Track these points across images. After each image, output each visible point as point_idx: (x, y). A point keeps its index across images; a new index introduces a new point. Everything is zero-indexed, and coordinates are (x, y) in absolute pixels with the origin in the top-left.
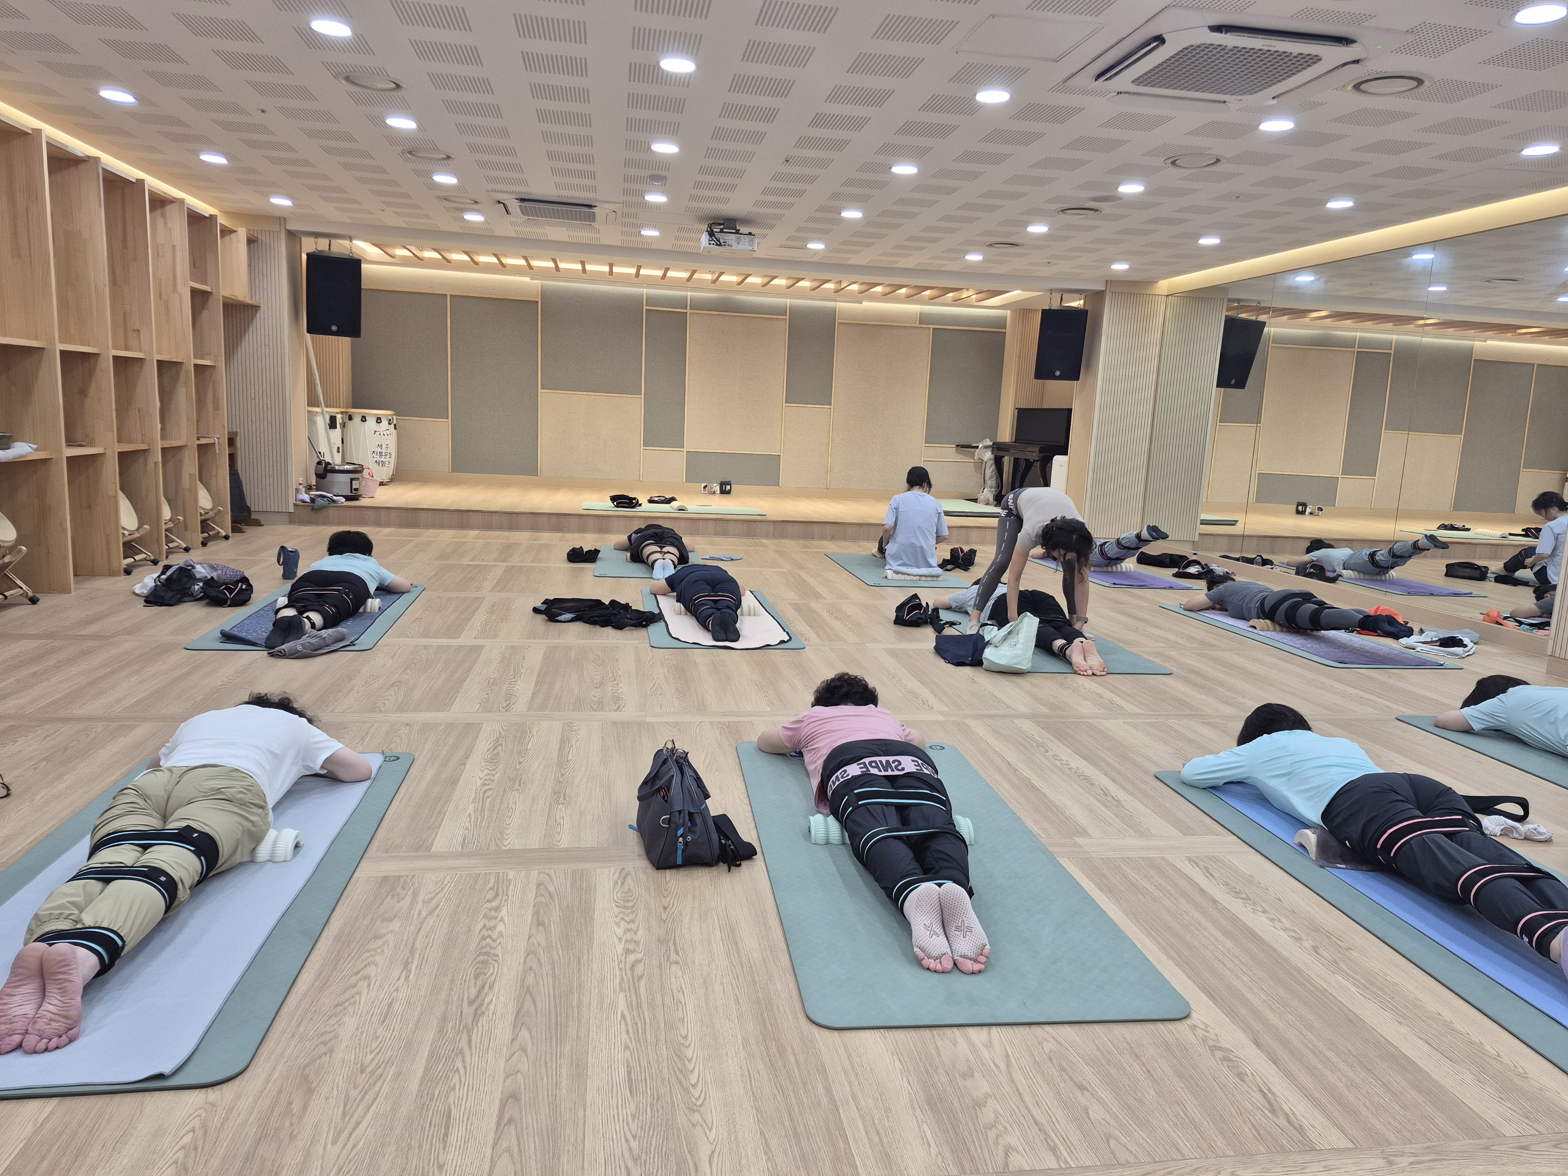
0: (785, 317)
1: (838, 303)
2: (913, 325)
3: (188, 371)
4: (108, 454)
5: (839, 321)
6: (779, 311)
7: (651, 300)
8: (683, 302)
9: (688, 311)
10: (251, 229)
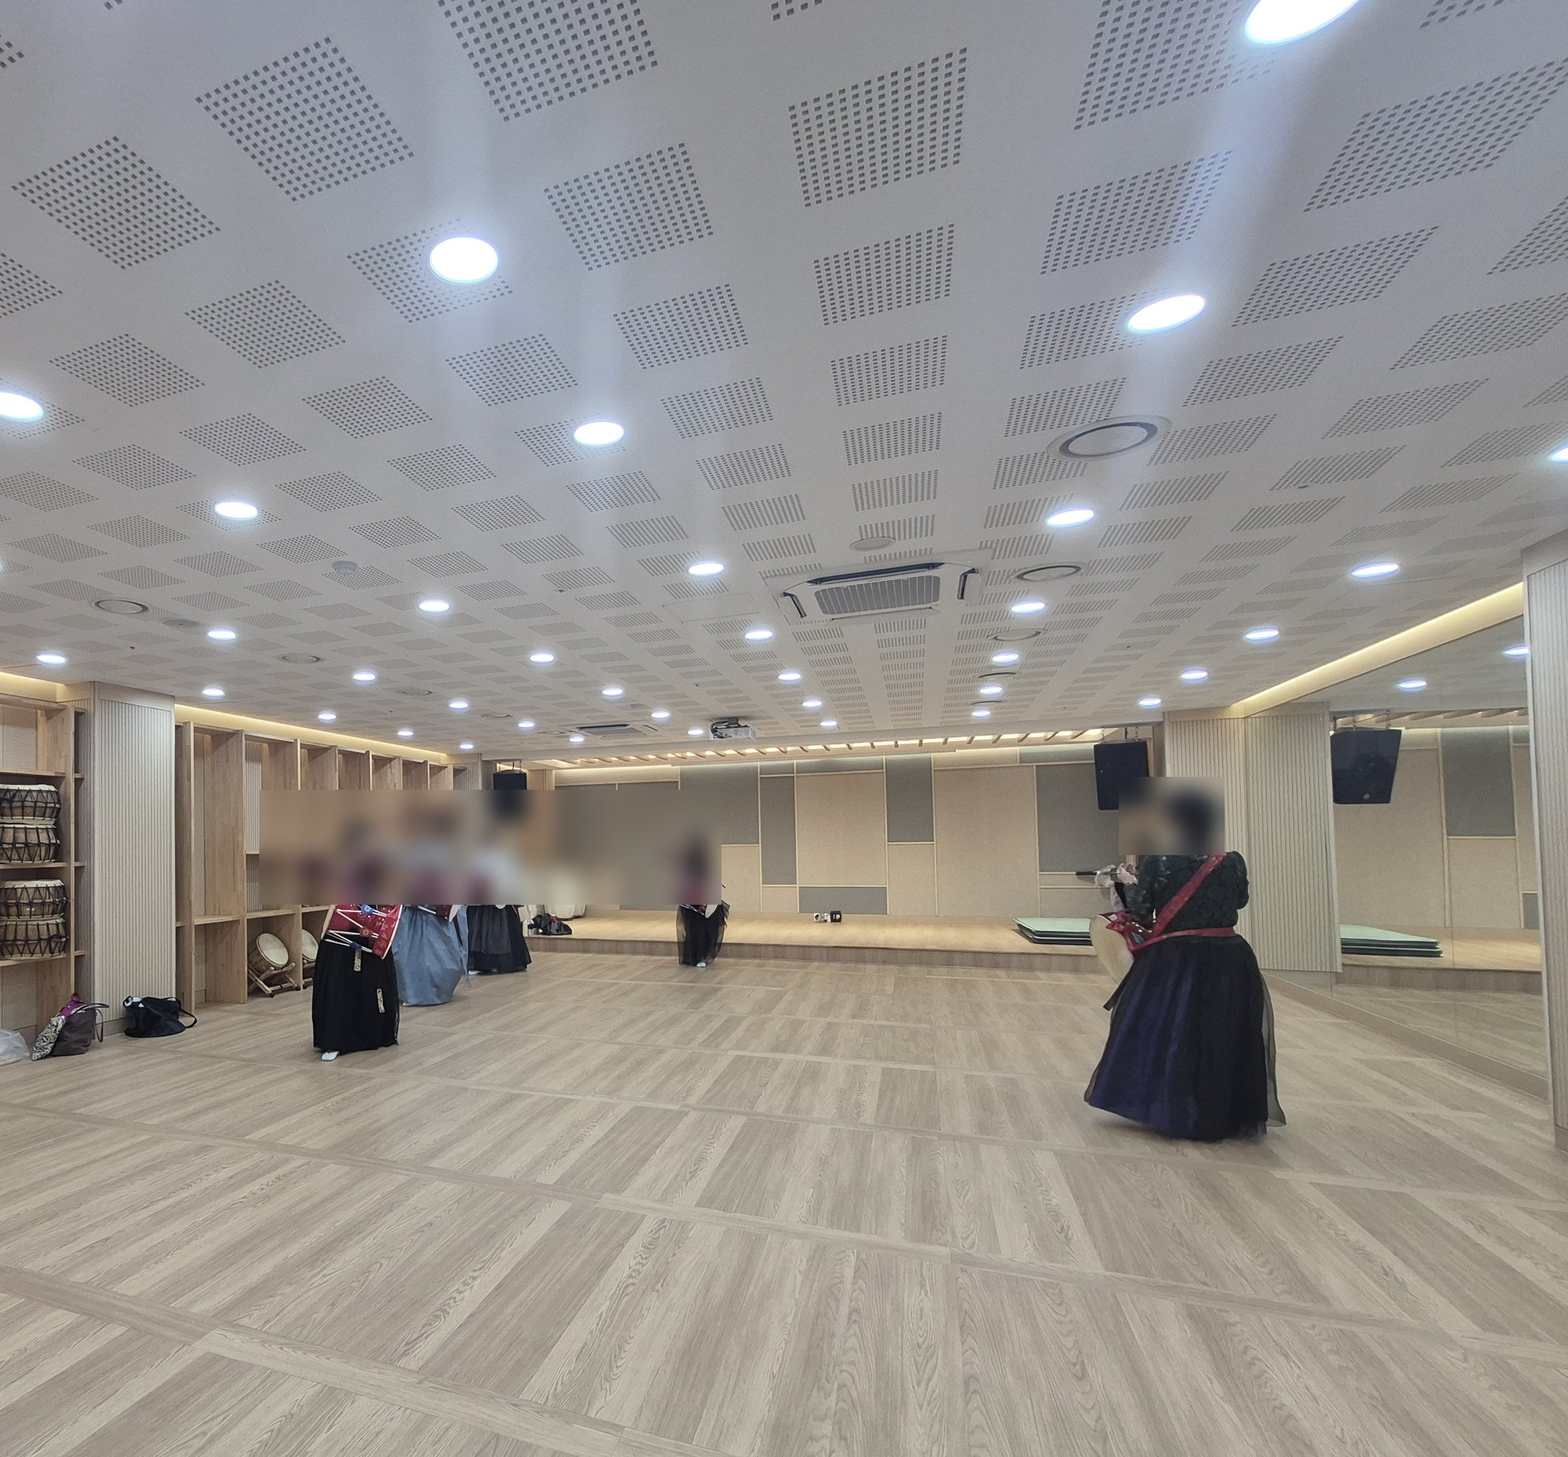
0: (879, 770)
7: (764, 770)
8: (790, 769)
9: (795, 775)
10: (460, 764)
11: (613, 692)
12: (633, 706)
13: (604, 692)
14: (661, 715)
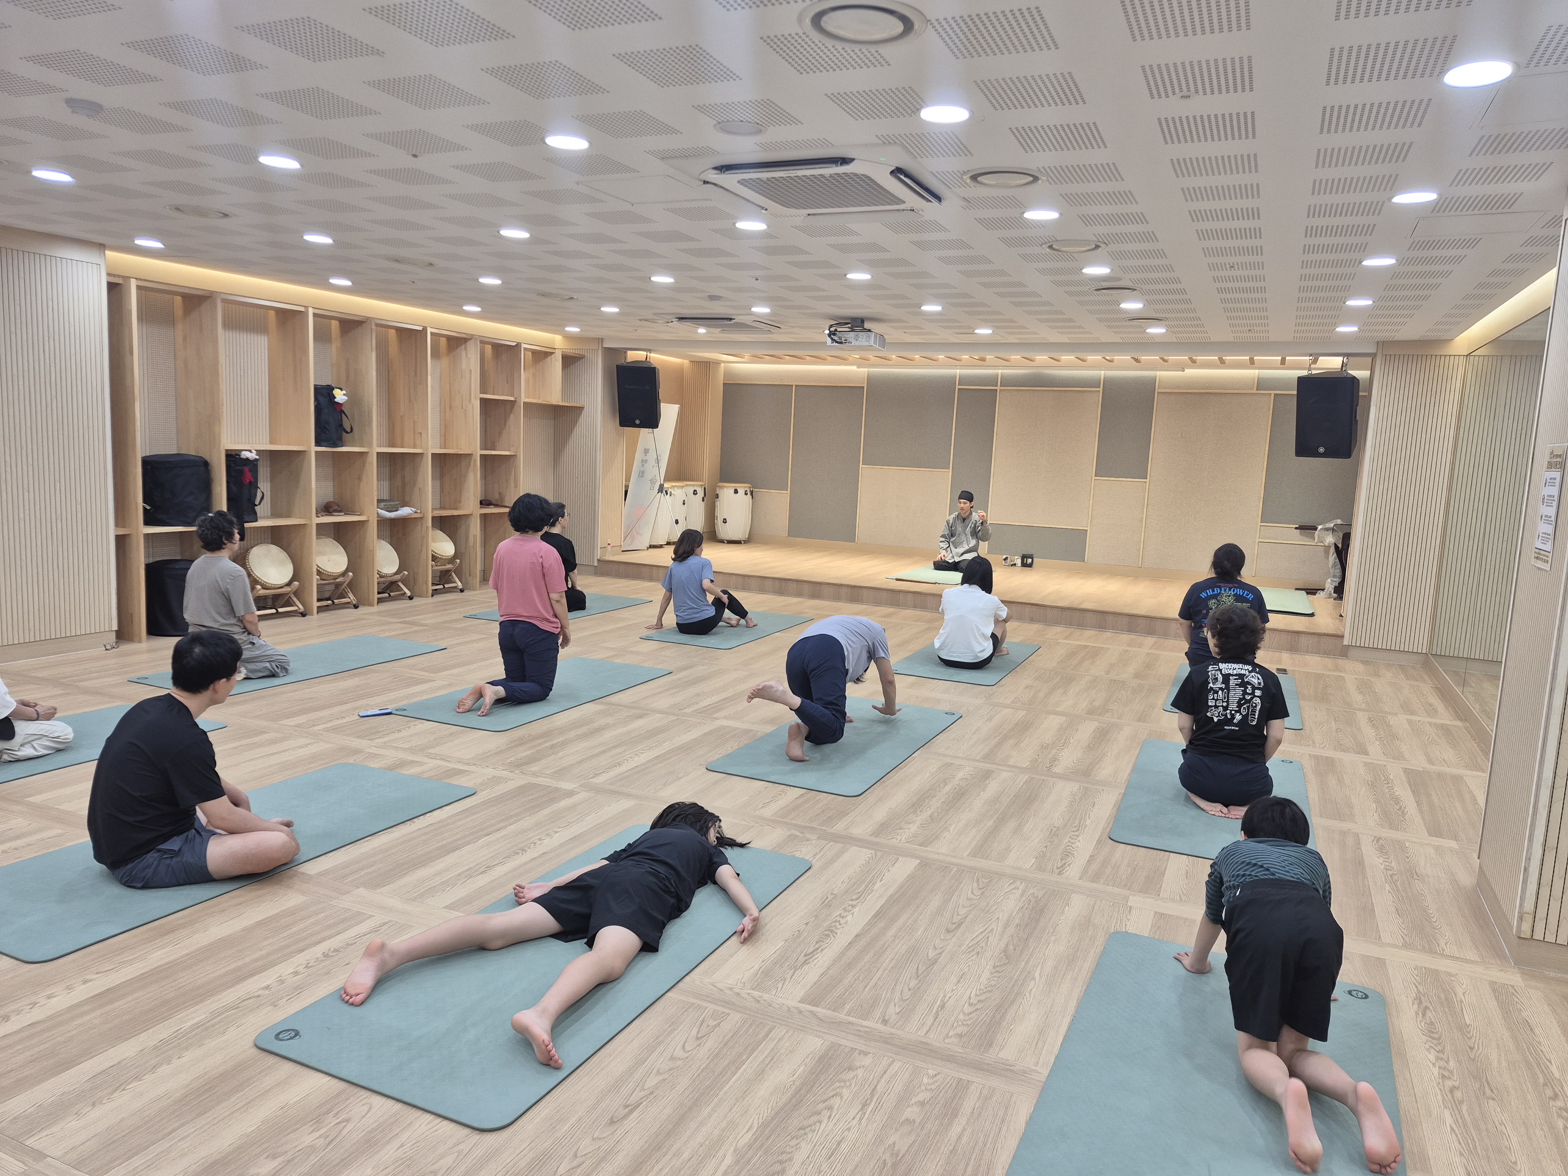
0: (1098, 389)
1: (1158, 373)
2: (1249, 391)
3: (475, 461)
4: (371, 521)
5: (1159, 391)
6: (1093, 383)
7: (963, 380)
8: (993, 380)
9: (998, 388)
10: (572, 349)
11: (662, 279)
12: (712, 298)
13: (652, 279)
14: (762, 310)
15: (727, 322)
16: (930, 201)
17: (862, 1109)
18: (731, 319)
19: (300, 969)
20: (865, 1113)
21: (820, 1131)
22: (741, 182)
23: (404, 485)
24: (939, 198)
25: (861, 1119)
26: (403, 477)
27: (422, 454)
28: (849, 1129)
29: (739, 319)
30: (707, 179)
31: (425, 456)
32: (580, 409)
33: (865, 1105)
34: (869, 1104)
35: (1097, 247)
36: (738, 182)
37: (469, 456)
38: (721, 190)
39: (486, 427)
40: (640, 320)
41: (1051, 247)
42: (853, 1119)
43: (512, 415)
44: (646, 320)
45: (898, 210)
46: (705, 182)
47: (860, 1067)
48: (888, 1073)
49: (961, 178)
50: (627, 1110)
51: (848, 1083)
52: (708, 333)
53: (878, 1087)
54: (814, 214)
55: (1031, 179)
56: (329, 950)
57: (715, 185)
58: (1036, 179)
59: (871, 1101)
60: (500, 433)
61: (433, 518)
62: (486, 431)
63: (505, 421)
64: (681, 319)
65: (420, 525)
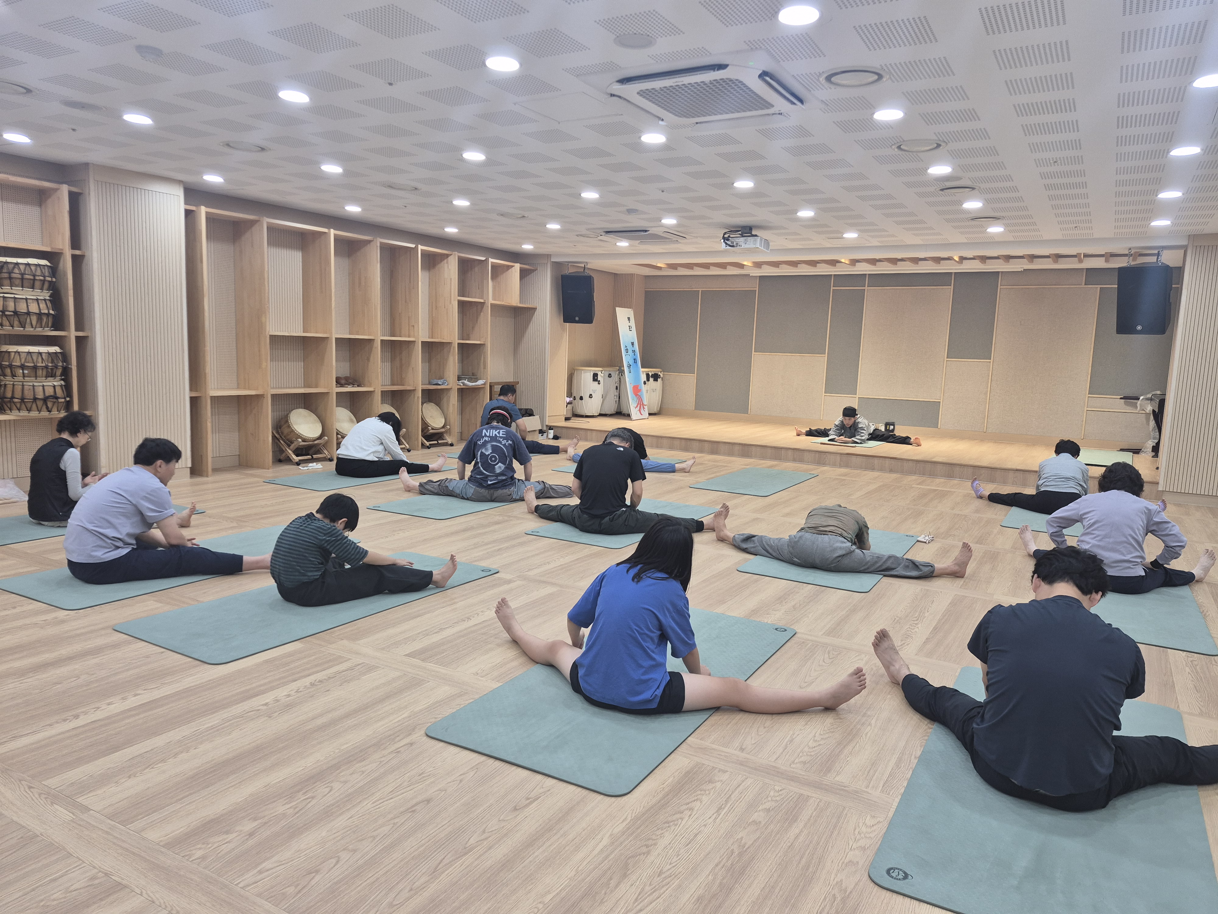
4: (376, 392)
5: (1002, 287)
9: (866, 288)
10: (528, 263)
11: (590, 195)
12: (630, 211)
13: (582, 195)
14: (669, 221)
15: (643, 233)
16: (794, 104)
17: (717, 811)
18: (646, 231)
19: (293, 693)
20: (719, 815)
21: (682, 825)
22: (641, 93)
23: (401, 366)
24: (801, 101)
25: (716, 819)
26: (401, 360)
27: (414, 341)
28: (705, 825)
29: (652, 231)
30: (613, 93)
31: (416, 345)
32: (534, 309)
33: (720, 809)
34: (724, 808)
35: (939, 146)
36: (638, 93)
37: (450, 343)
38: (625, 102)
39: (463, 324)
40: (577, 236)
41: (899, 147)
42: (710, 818)
43: (482, 313)
44: (581, 235)
45: (768, 115)
46: (612, 95)
47: (718, 781)
48: (741, 787)
49: (818, 80)
50: (528, 801)
51: (707, 792)
52: (630, 246)
53: (732, 796)
54: (700, 123)
55: (876, 77)
56: (316, 680)
57: (620, 97)
58: (880, 77)
59: (725, 806)
60: (473, 328)
61: (423, 390)
62: (463, 327)
63: (477, 318)
64: (608, 232)
65: (413, 395)
